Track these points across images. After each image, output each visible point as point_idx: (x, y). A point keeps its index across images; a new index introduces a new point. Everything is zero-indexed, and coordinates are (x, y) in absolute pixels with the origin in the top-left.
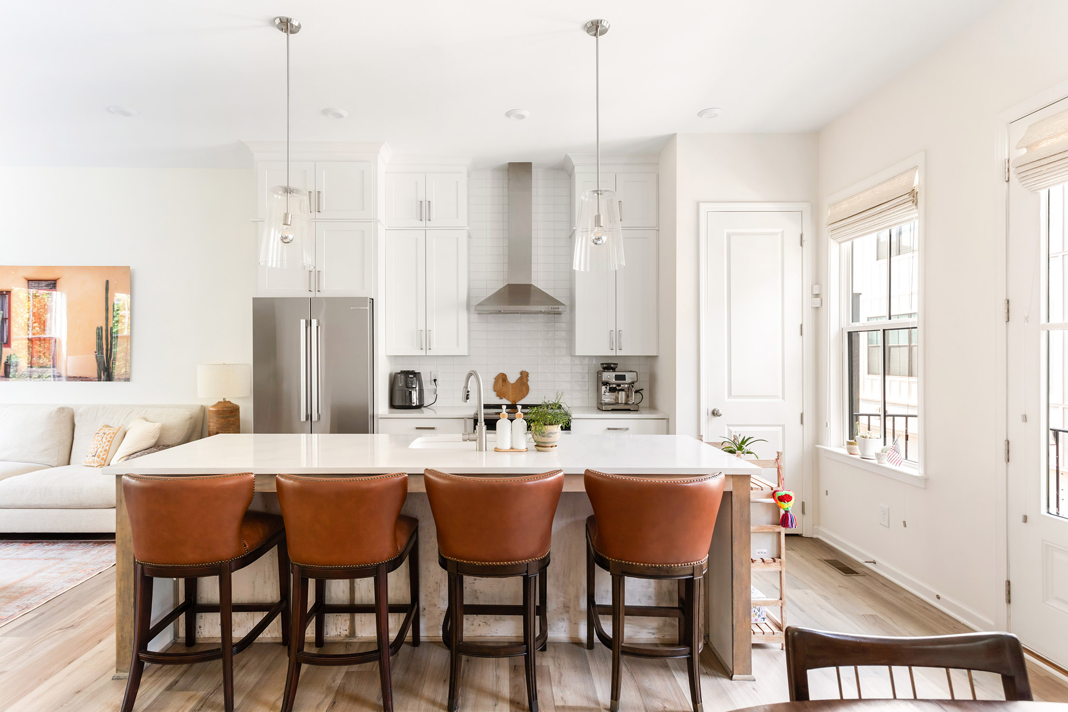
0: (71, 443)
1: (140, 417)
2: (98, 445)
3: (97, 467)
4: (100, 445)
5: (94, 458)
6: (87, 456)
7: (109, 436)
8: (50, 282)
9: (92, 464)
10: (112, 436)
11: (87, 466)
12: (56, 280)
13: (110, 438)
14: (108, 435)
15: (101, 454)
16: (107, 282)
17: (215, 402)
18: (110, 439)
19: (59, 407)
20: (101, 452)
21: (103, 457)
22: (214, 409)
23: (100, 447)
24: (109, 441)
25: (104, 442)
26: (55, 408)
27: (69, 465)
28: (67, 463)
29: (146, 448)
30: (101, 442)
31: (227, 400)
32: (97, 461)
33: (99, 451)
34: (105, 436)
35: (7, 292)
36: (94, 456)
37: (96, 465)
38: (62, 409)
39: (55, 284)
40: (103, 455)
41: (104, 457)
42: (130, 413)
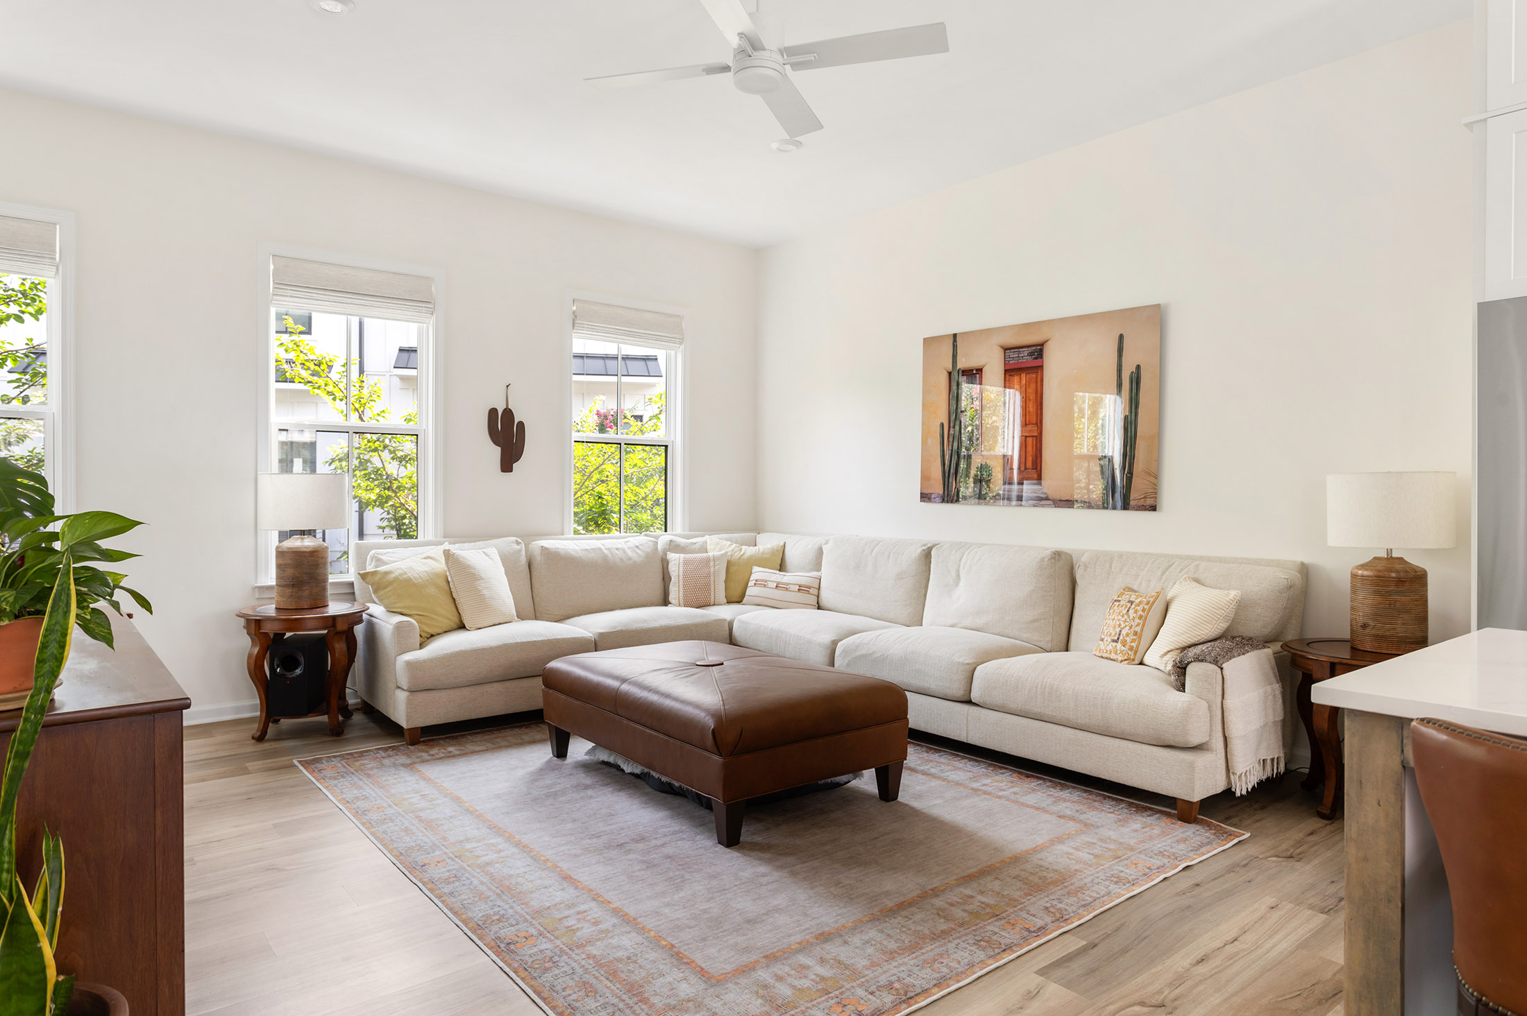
0: (1070, 614)
1: (1189, 578)
2: (1122, 623)
3: (1122, 661)
4: (1125, 621)
5: (1114, 644)
6: (1102, 640)
7: (1141, 606)
8: (1034, 348)
9: (1113, 656)
10: (1146, 607)
11: (1102, 657)
12: (1042, 345)
13: (1144, 610)
14: (1138, 605)
15: (1128, 639)
16: (1121, 337)
17: (1367, 558)
18: (1142, 613)
19: (1053, 550)
20: (1127, 635)
21: (1132, 644)
22: (1366, 573)
23: (1126, 626)
24: (1140, 617)
25: (1131, 618)
26: (1048, 552)
27: (1067, 651)
28: (1065, 648)
29: (1211, 638)
30: (1126, 617)
31: (1394, 555)
32: (1121, 652)
33: (1124, 632)
34: (1133, 606)
35: (977, 370)
36: (1116, 641)
37: (1120, 659)
38: (1057, 555)
39: (1041, 350)
40: (1132, 642)
41: (1134, 645)
42: (1167, 569)
